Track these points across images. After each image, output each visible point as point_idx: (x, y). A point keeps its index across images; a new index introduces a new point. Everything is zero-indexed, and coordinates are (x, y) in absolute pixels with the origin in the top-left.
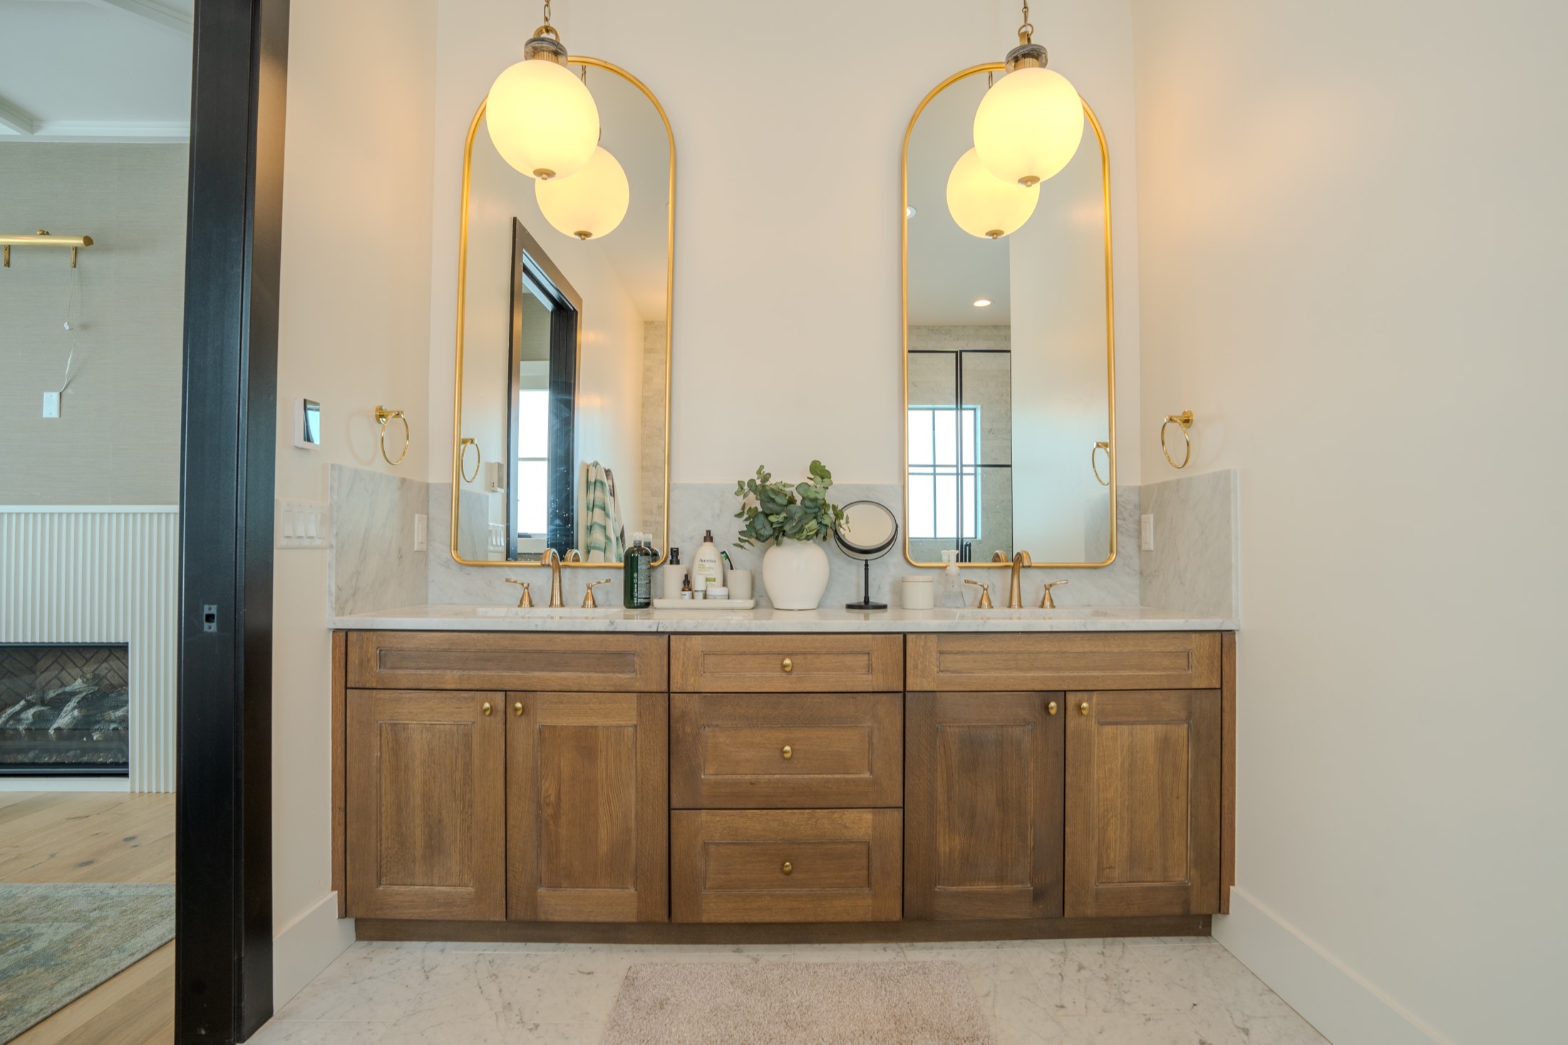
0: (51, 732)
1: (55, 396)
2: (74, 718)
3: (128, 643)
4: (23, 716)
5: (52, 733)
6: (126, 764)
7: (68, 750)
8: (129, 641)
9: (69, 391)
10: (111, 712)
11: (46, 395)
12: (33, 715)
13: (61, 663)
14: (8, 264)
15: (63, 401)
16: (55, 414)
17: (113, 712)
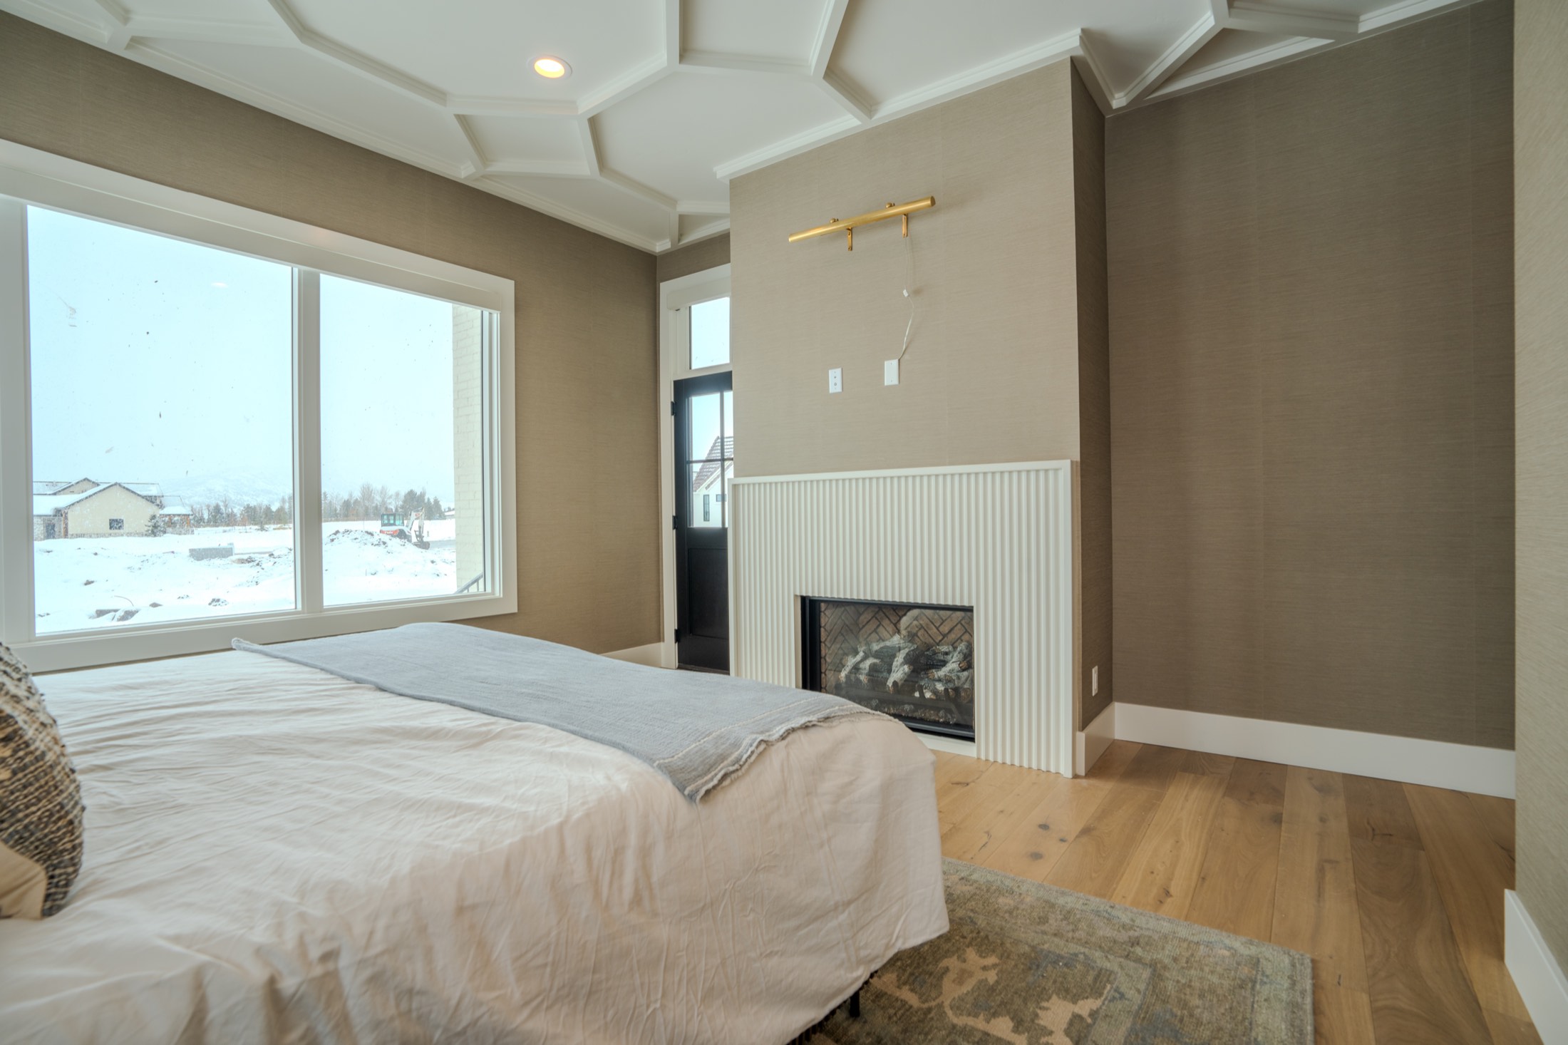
0: (890, 683)
1: (895, 362)
2: (905, 674)
3: (973, 607)
4: (862, 666)
5: (890, 686)
6: (970, 728)
7: (904, 703)
8: (974, 604)
9: (906, 357)
10: (934, 671)
11: (886, 363)
12: (870, 666)
13: (879, 618)
14: (851, 248)
15: (901, 367)
16: (895, 382)
17: (936, 671)
